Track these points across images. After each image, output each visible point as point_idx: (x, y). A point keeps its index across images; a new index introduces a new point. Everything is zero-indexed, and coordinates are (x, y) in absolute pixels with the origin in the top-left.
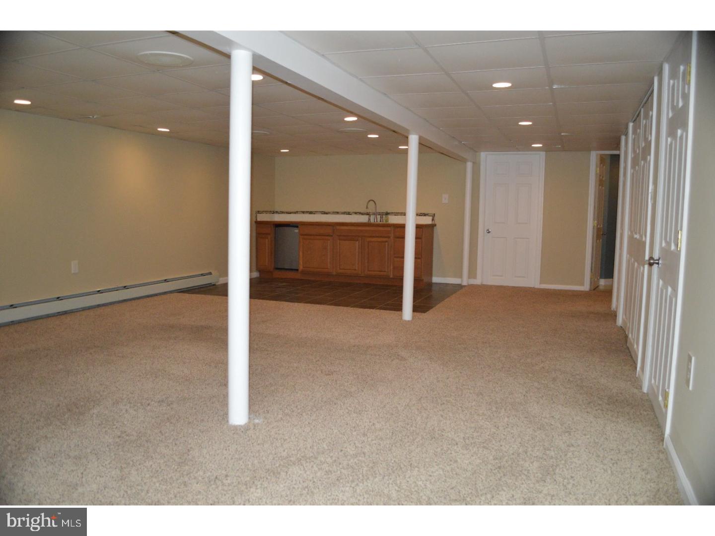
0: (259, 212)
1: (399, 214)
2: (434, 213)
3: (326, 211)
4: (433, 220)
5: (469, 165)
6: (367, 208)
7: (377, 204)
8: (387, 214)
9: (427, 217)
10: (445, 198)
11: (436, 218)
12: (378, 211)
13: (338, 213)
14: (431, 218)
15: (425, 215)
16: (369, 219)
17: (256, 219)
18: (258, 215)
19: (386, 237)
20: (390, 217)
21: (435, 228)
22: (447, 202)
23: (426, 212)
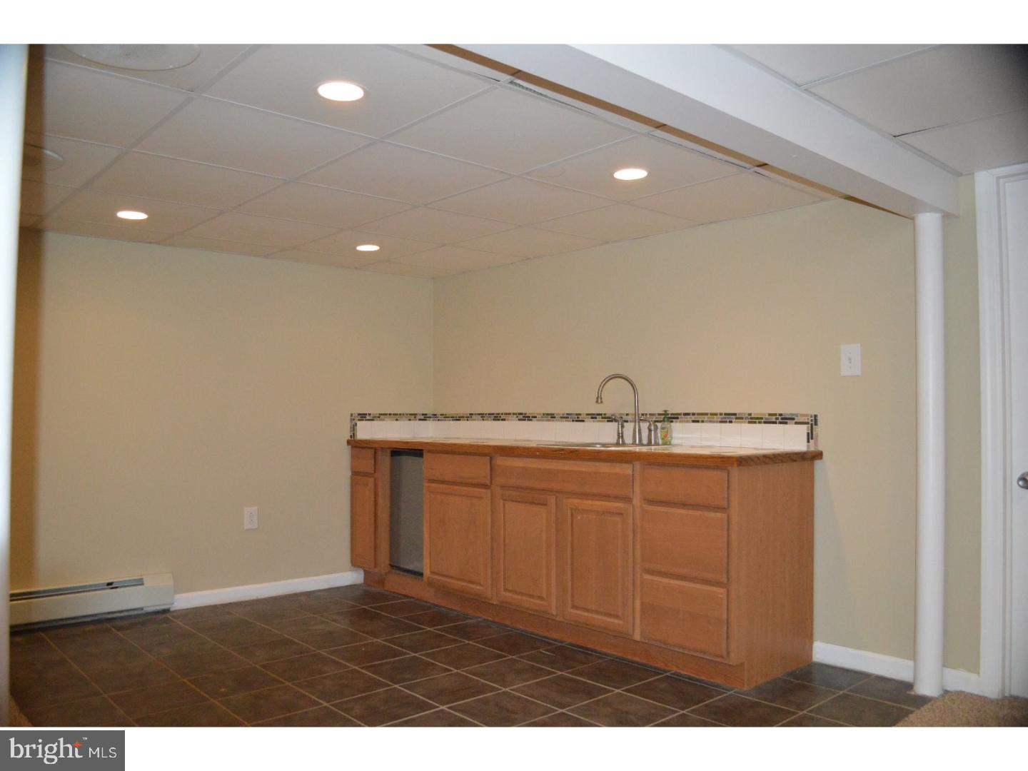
0: (363, 417)
1: (706, 418)
2: (814, 413)
3: (529, 411)
4: (810, 436)
5: (928, 224)
6: (599, 400)
7: (637, 385)
8: (670, 418)
9: (790, 427)
10: (851, 359)
11: (819, 430)
12: (645, 408)
13: (552, 416)
14: (804, 429)
15: (784, 420)
16: (620, 435)
17: (353, 435)
18: (359, 423)
19: (616, 498)
20: (676, 426)
21: (818, 463)
22: (859, 373)
23: (786, 410)
